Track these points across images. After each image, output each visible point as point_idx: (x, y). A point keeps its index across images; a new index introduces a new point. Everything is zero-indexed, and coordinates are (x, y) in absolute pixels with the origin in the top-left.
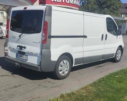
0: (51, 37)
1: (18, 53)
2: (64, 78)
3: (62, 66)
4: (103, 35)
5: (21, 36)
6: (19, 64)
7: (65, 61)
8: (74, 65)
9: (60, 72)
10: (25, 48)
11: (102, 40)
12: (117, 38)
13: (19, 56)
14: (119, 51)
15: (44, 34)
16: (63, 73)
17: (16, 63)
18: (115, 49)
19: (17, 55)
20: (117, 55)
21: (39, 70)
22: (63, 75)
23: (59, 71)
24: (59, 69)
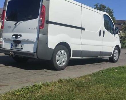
0: (48, 22)
1: (13, 42)
2: (62, 70)
3: (59, 56)
4: (100, 31)
5: (17, 24)
6: (13, 54)
7: (63, 51)
8: (71, 57)
9: (58, 63)
10: (21, 36)
11: (100, 36)
12: (114, 37)
13: (14, 46)
14: (117, 51)
15: (41, 18)
16: (60, 64)
17: (11, 52)
18: (112, 48)
19: (12, 45)
20: (115, 54)
21: (36, 57)
22: (61, 66)
23: (56, 61)
24: (57, 59)
